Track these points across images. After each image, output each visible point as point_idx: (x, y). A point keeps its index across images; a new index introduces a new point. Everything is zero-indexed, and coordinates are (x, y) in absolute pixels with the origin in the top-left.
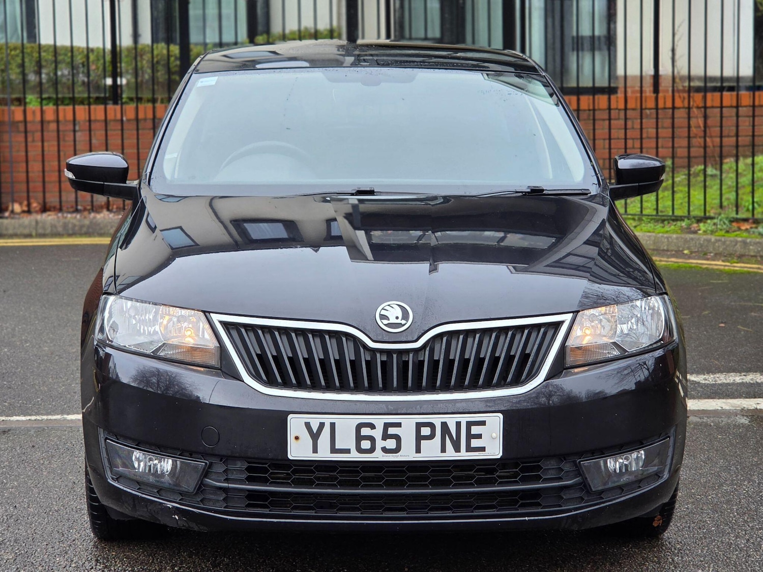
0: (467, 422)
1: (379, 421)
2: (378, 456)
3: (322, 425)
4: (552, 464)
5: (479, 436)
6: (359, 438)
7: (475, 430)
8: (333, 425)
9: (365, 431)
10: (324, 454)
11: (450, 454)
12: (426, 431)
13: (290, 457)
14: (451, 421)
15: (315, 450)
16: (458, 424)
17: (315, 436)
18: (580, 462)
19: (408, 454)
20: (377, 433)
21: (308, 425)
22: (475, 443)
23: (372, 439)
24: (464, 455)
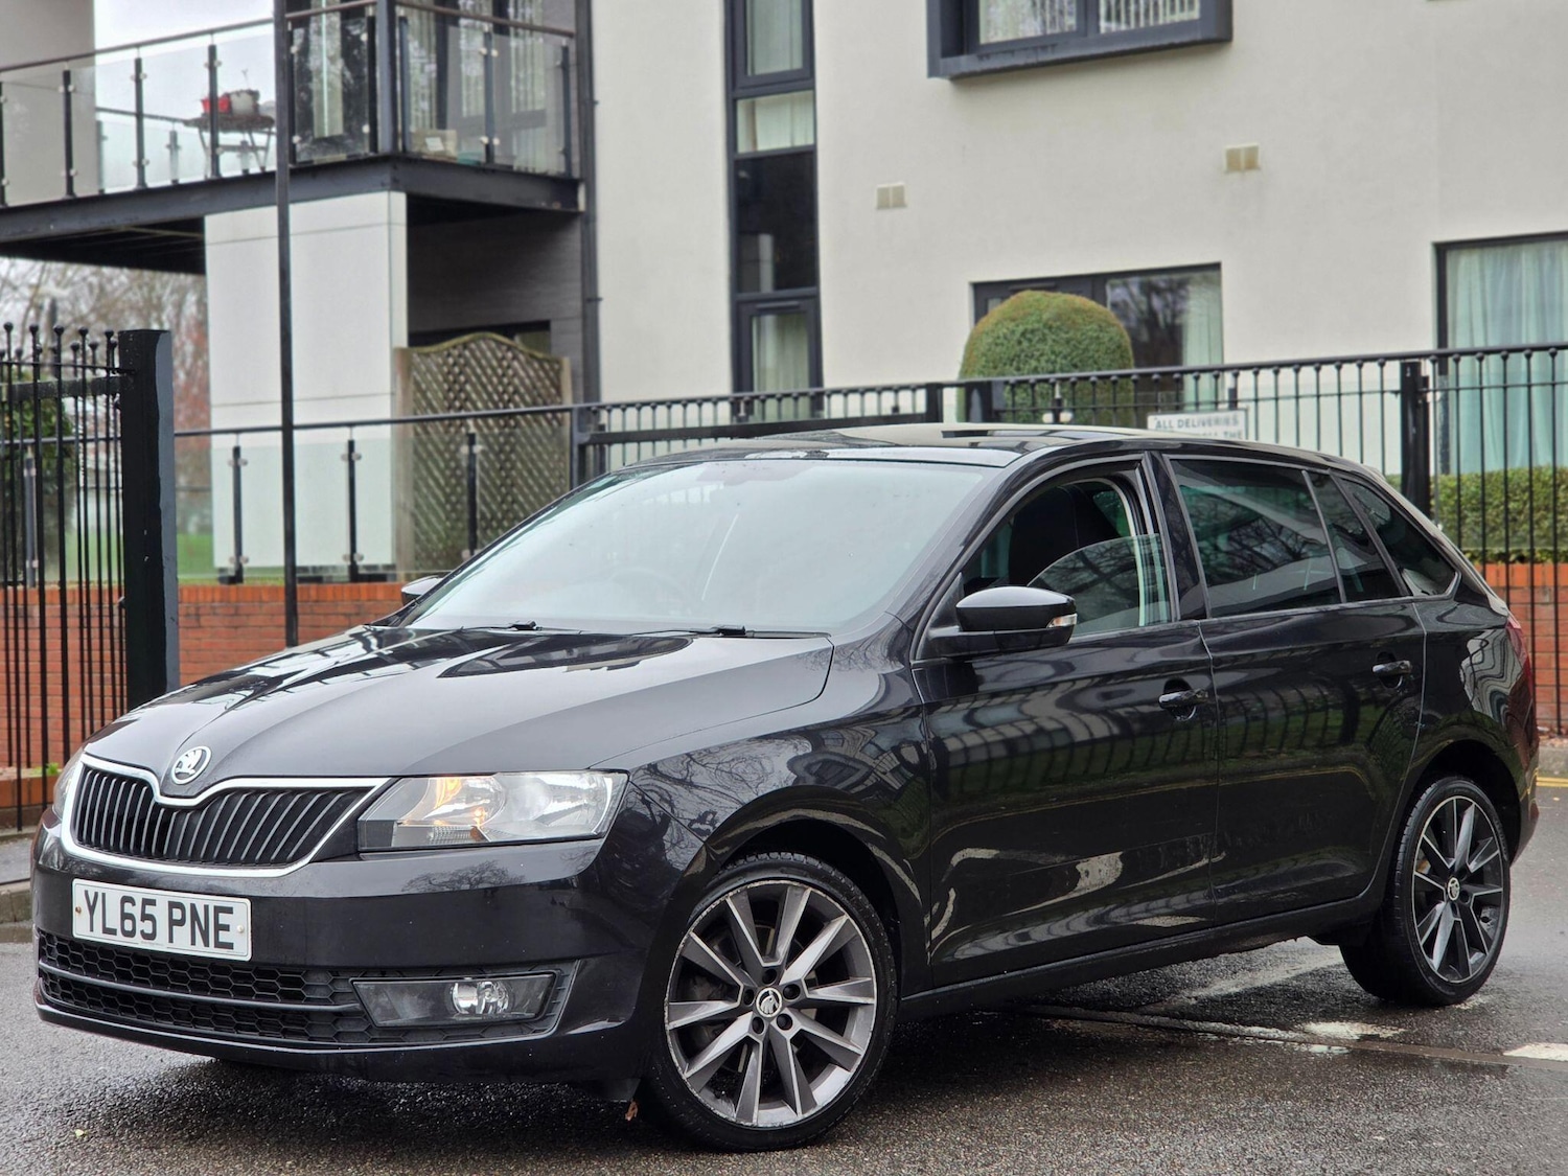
0: (215, 907)
1: (139, 894)
2: (137, 942)
3: (96, 894)
4: (320, 979)
5: (226, 928)
6: (125, 916)
7: (224, 918)
8: (104, 895)
9: (128, 908)
10: (98, 936)
11: (200, 950)
12: (177, 914)
13: (75, 935)
14: (201, 901)
16: (206, 908)
17: (92, 909)
18: (352, 981)
19: (160, 944)
20: (136, 911)
22: (224, 937)
23: (131, 917)
24: (212, 952)
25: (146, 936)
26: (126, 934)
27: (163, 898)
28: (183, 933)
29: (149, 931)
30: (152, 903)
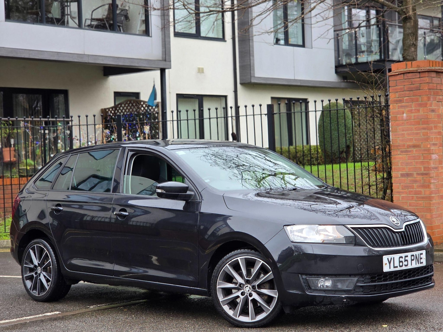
3: (391, 258)
8: (394, 258)
9: (401, 259)
15: (390, 268)
17: (390, 263)
21: (388, 259)
23: (402, 262)
25: (406, 266)
26: (400, 266)
27: (409, 254)
28: (414, 262)
29: (406, 264)
30: (407, 256)
